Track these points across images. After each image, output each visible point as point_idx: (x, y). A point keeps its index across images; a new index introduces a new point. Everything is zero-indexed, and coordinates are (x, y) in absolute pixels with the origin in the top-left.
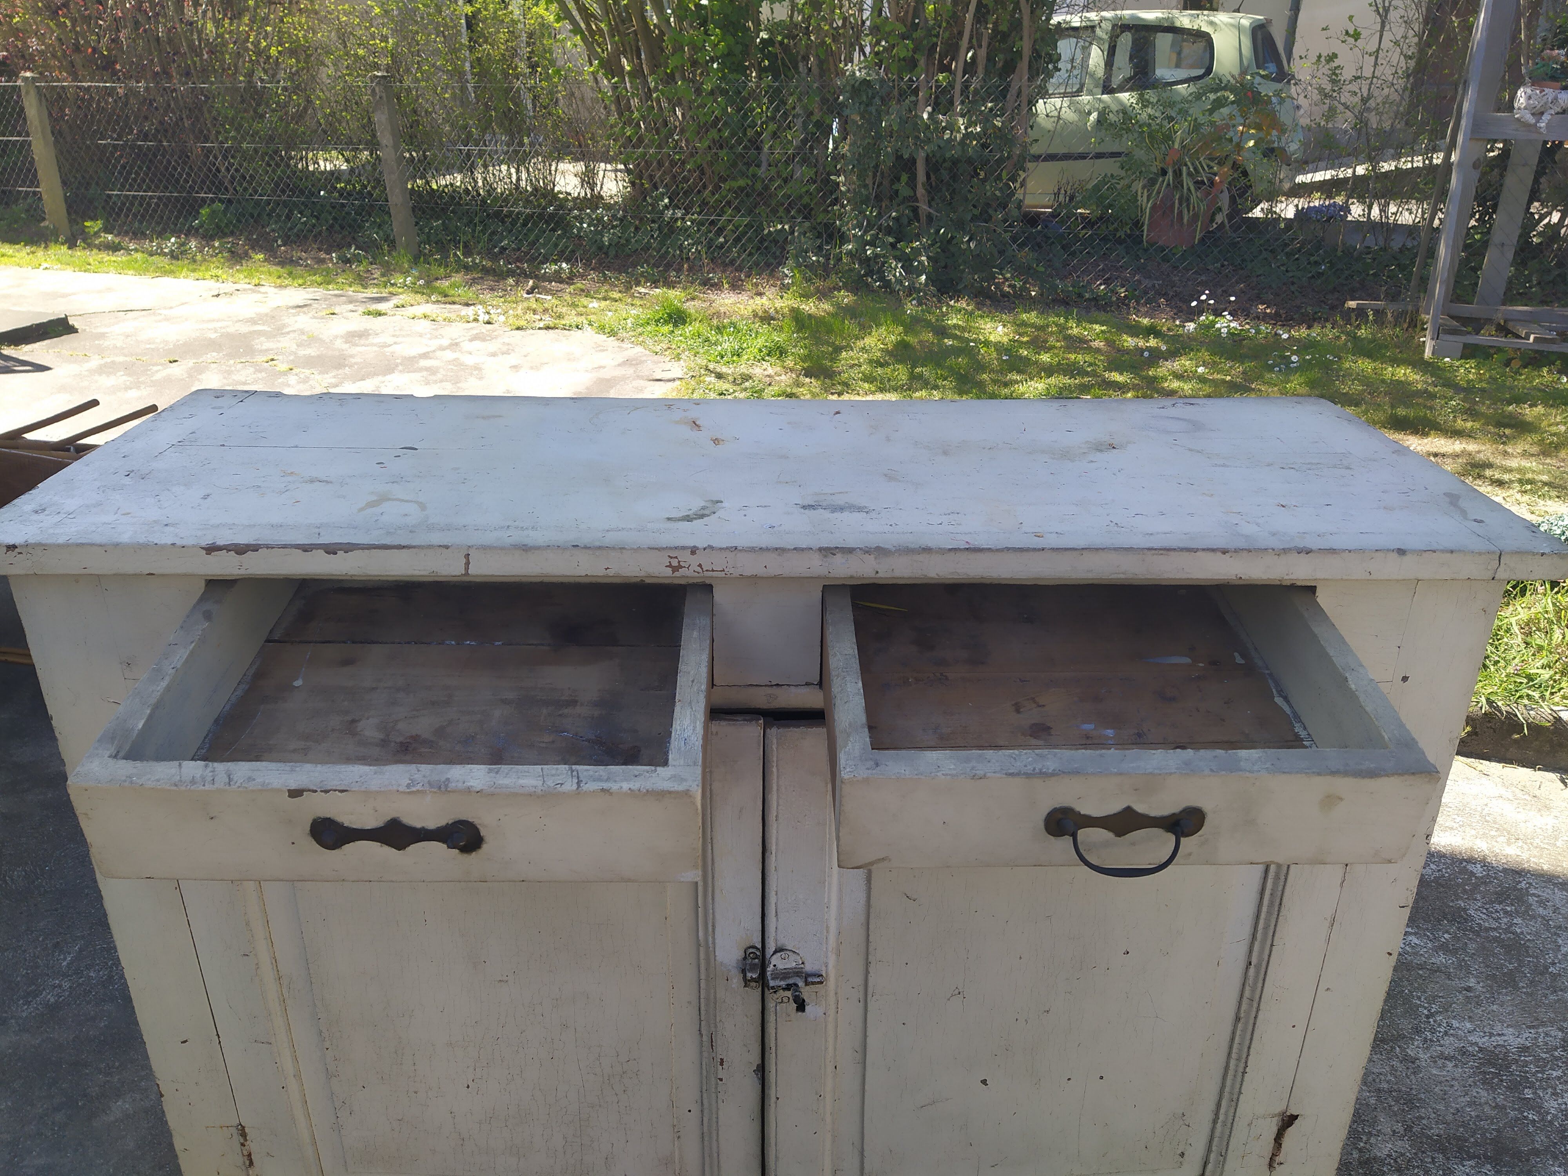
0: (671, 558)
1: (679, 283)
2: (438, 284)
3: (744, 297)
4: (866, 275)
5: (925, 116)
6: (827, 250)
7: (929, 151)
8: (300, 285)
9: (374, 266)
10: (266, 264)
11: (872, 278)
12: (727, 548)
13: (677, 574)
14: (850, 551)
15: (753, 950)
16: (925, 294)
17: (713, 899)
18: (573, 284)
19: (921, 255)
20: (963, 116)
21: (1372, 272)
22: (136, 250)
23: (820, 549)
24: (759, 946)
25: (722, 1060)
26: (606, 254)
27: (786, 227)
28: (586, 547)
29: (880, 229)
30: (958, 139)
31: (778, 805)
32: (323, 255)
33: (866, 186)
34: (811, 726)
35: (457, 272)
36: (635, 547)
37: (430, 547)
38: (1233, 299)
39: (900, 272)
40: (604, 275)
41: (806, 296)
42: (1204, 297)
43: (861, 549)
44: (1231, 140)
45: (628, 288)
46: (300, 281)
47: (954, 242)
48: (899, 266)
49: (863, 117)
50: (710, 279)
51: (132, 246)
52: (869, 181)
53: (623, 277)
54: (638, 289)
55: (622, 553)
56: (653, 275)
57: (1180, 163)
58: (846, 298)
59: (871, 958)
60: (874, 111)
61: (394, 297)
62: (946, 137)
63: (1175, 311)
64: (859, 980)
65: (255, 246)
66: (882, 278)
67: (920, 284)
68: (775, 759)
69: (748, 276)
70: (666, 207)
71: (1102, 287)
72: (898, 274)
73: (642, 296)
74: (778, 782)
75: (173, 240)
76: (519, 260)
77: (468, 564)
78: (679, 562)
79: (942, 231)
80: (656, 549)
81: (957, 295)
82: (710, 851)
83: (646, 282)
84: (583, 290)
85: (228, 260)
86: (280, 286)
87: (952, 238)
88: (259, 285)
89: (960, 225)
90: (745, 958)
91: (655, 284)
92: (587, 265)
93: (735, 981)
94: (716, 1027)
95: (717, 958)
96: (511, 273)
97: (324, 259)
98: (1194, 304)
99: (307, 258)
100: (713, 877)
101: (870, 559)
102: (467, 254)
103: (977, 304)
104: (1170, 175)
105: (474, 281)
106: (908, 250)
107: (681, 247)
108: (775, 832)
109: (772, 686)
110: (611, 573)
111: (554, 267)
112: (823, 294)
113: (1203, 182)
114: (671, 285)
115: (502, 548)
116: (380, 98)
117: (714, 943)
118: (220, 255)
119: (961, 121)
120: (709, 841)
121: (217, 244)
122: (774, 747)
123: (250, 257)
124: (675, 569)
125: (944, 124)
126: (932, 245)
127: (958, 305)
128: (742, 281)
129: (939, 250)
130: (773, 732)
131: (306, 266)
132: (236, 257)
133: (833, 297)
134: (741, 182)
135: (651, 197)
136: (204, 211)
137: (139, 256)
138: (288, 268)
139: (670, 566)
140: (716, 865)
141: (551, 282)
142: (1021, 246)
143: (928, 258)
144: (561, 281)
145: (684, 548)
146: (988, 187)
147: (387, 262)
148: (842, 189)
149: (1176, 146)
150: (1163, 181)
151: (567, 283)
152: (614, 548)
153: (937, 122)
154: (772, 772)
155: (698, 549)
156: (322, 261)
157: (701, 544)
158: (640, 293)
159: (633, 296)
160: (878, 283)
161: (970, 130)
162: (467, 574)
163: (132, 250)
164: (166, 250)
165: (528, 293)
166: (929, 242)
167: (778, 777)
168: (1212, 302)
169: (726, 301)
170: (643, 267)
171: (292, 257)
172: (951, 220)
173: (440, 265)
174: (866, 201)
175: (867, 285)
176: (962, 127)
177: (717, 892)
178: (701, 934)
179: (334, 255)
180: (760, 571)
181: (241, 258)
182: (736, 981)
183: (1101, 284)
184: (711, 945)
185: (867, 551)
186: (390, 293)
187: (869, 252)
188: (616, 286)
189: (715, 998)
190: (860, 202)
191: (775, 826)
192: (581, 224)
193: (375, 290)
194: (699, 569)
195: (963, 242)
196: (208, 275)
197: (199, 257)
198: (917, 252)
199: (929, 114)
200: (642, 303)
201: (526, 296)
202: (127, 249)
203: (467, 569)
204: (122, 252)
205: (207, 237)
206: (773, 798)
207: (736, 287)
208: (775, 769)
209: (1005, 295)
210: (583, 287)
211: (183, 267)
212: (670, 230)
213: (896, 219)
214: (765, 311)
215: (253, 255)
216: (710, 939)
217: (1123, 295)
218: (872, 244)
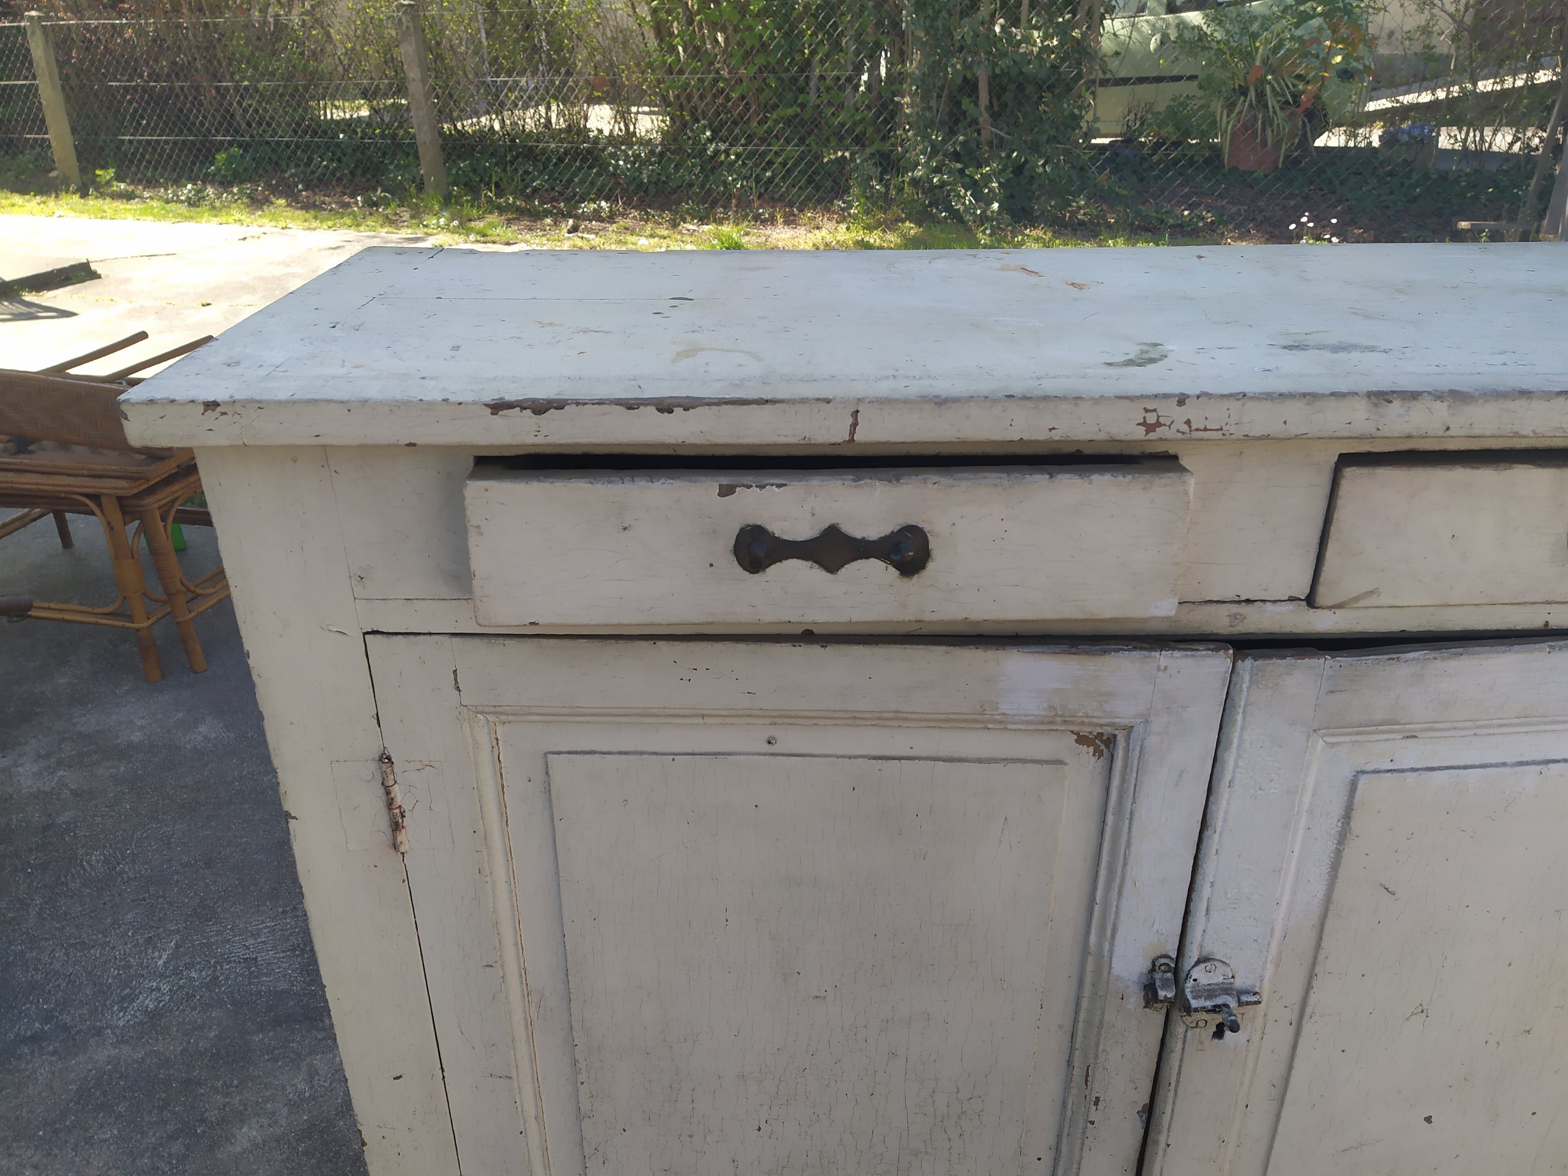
0: (1147, 411)
1: (728, 219)
2: (473, 224)
3: (801, 231)
4: (931, 205)
5: (997, 29)
6: (888, 180)
7: (1003, 66)
8: (330, 227)
9: (403, 209)
10: (289, 209)
11: (937, 208)
12: (1231, 395)
13: (1152, 436)
14: (1414, 396)
15: (1163, 961)
16: (999, 223)
17: (1120, 893)
18: (615, 222)
19: (992, 182)
20: (1038, 29)
21: (1469, 195)
22: (151, 198)
23: (1369, 394)
24: (1174, 956)
25: (1098, 1099)
26: (646, 191)
27: (847, 154)
28: (1025, 398)
29: (945, 155)
30: (1035, 53)
31: (1236, 766)
32: (347, 199)
33: (930, 108)
34: (1302, 656)
35: (491, 213)
36: (1097, 396)
37: (804, 401)
38: (1334, 221)
39: (970, 200)
40: (647, 213)
41: (869, 228)
42: (1304, 219)
43: (1429, 393)
44: (1317, 56)
45: (674, 225)
46: (330, 223)
47: (1027, 166)
48: (969, 193)
49: (927, 33)
50: (760, 214)
51: (146, 194)
52: (933, 103)
53: (667, 215)
54: (685, 225)
55: (1076, 405)
56: (699, 211)
57: (1263, 81)
58: (911, 228)
59: (1317, 969)
60: (941, 27)
61: (430, 238)
62: (1022, 50)
63: (1267, 237)
64: (1295, 997)
65: (277, 191)
66: (949, 209)
67: (993, 212)
68: (1242, 703)
69: (801, 210)
70: (710, 140)
71: (1186, 213)
72: (967, 202)
73: (692, 233)
74: (1241, 736)
75: (189, 186)
76: (553, 200)
77: (855, 425)
78: (1158, 417)
79: (1015, 154)
80: (1127, 398)
81: (1033, 223)
82: (1126, 829)
83: (692, 220)
84: (626, 229)
85: (248, 206)
86: (309, 229)
87: (1026, 161)
88: (286, 228)
89: (1035, 148)
90: (1153, 970)
91: (703, 220)
92: (628, 204)
93: (1132, 1000)
94: (1096, 1057)
95: (1113, 970)
96: (547, 213)
97: (349, 203)
98: (1292, 227)
99: (330, 203)
100: (1125, 864)
101: (1441, 409)
102: (499, 195)
103: (1054, 232)
104: (1252, 94)
105: (509, 222)
106: (978, 177)
107: (725, 183)
108: (1224, 802)
109: (1239, 602)
110: (1056, 436)
111: (593, 206)
112: (889, 225)
113: (1287, 102)
114: (720, 222)
115: (906, 401)
116: (408, 28)
117: (1111, 951)
118: (240, 201)
119: (1036, 34)
120: (1128, 816)
121: (235, 190)
122: (1245, 686)
123: (272, 203)
124: (1150, 428)
125: (1018, 38)
126: (1003, 170)
127: (1034, 233)
128: (794, 215)
129: (1012, 176)
130: (1247, 665)
131: (330, 211)
132: (257, 203)
133: (897, 229)
134: (790, 111)
135: (692, 130)
136: (221, 157)
137: (155, 203)
138: (312, 212)
139: (1144, 424)
140: (1133, 848)
141: (591, 221)
142: (1101, 169)
143: (1000, 183)
144: (601, 220)
145: (1166, 396)
146: (1065, 105)
147: (416, 204)
148: (907, 111)
149: (1258, 63)
150: (1245, 101)
151: (609, 222)
152: (1064, 398)
153: (1010, 37)
154: (1236, 720)
155: (1188, 396)
156: (347, 205)
157: (1192, 391)
158: (688, 230)
159: (680, 233)
160: (944, 214)
161: (1046, 43)
162: (852, 440)
163: (147, 198)
164: (183, 198)
165: (569, 232)
166: (1000, 167)
167: (1243, 728)
168: (1311, 225)
169: (783, 236)
170: (688, 204)
171: (315, 201)
172: (1025, 142)
173: (472, 206)
174: (931, 125)
175: (932, 216)
176: (1038, 41)
177: (1128, 885)
178: (1093, 938)
179: (359, 198)
180: (1274, 428)
181: (262, 204)
182: (1135, 999)
183: (1184, 210)
184: (1106, 953)
185: (1438, 396)
186: (426, 233)
187: (935, 180)
188: (661, 224)
189: (1101, 1022)
190: (923, 127)
191: (1226, 796)
192: (617, 161)
193: (410, 231)
194: (1185, 428)
195: (1038, 166)
196: (231, 220)
197: (217, 204)
198: (987, 178)
199: (1002, 27)
200: (692, 239)
201: (567, 235)
202: (141, 197)
203: (852, 433)
204: (137, 200)
205: (225, 184)
206: (1230, 758)
207: (790, 221)
208: (1239, 718)
209: (1082, 223)
210: (627, 226)
211: (204, 213)
212: (712, 166)
213: (963, 144)
214: (827, 245)
215: (273, 200)
216: (1107, 946)
217: (1209, 220)
218: (937, 170)
